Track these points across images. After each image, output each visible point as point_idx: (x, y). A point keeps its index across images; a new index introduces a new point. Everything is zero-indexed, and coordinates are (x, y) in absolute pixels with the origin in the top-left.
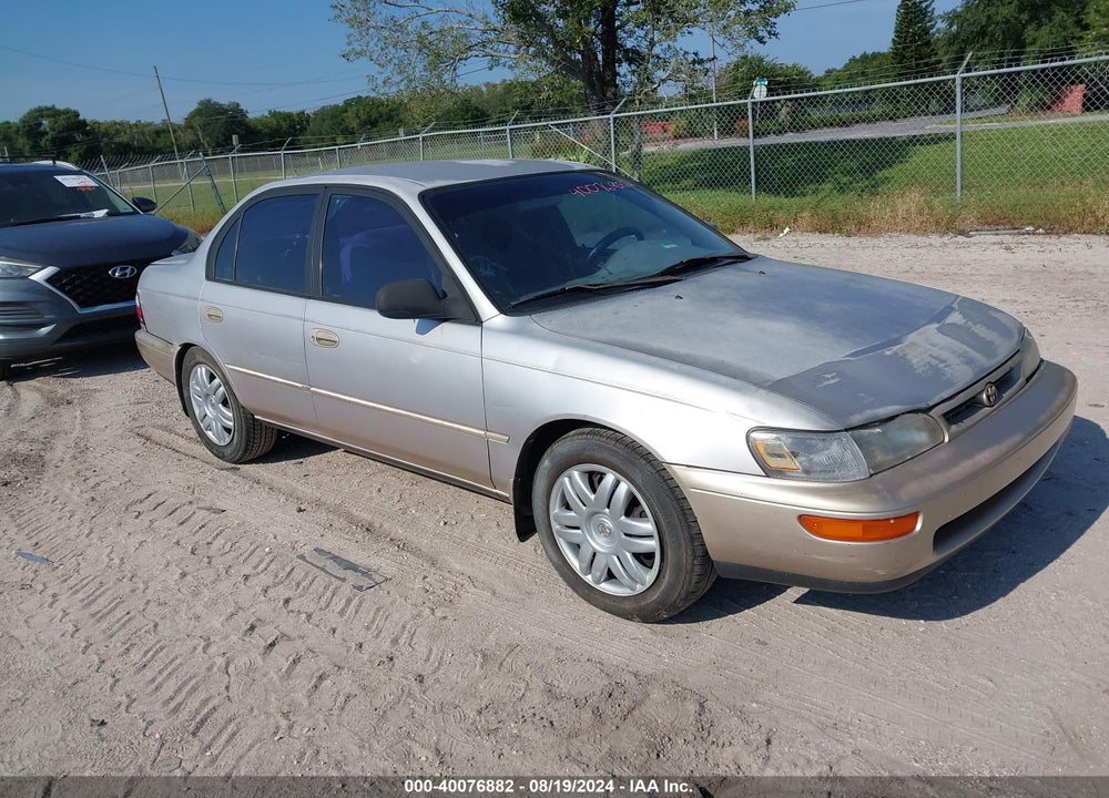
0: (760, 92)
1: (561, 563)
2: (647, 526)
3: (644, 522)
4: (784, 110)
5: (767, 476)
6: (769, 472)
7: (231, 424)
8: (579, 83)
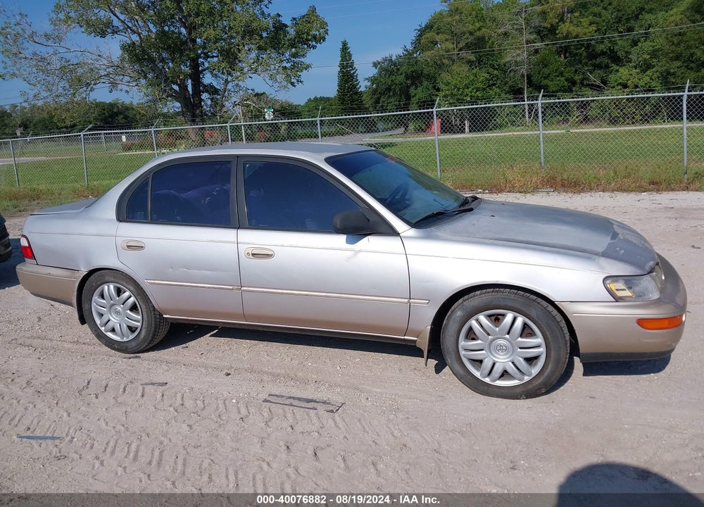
0: (269, 115)
1: (466, 374)
2: (539, 340)
3: (535, 338)
4: (283, 127)
5: (617, 301)
6: (617, 299)
7: (139, 324)
8: (178, 104)
